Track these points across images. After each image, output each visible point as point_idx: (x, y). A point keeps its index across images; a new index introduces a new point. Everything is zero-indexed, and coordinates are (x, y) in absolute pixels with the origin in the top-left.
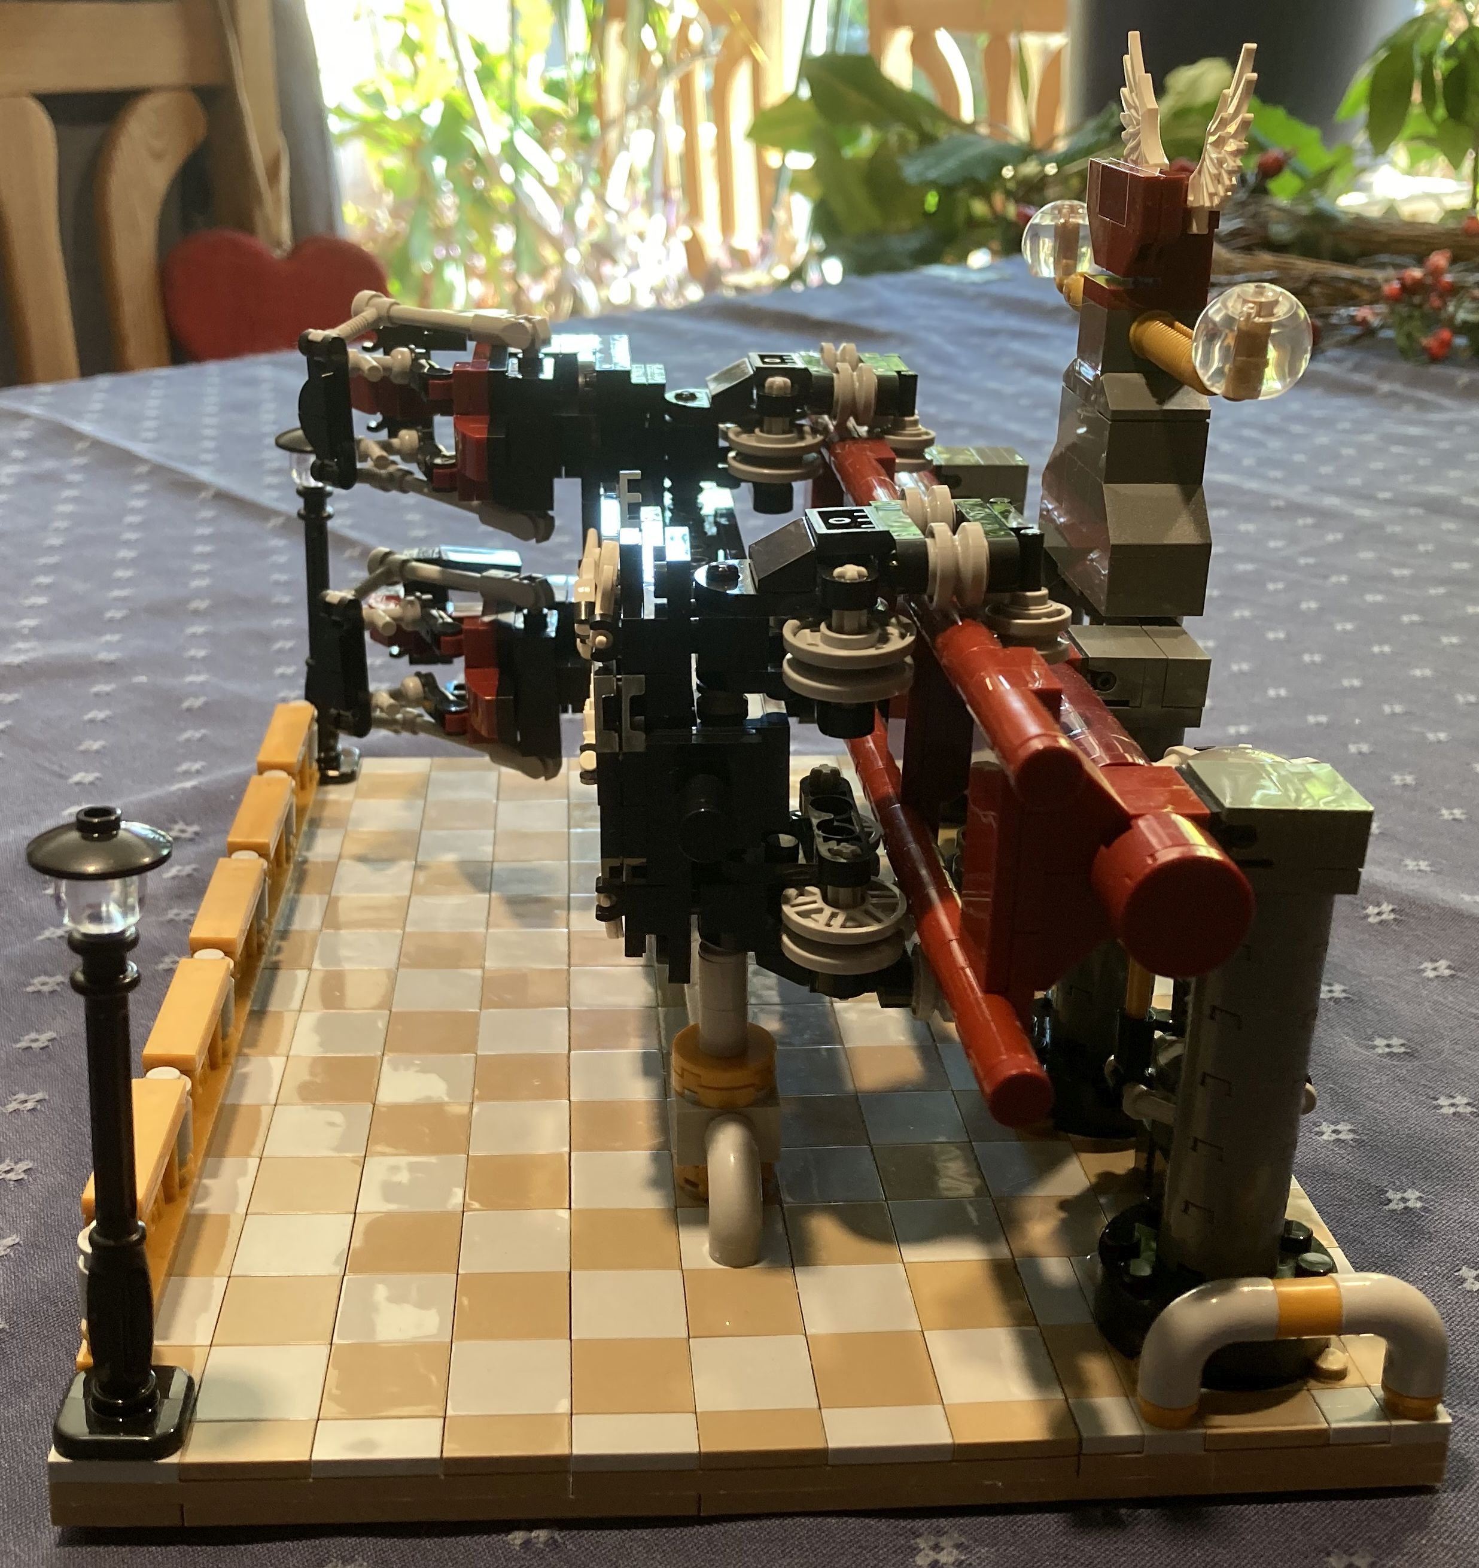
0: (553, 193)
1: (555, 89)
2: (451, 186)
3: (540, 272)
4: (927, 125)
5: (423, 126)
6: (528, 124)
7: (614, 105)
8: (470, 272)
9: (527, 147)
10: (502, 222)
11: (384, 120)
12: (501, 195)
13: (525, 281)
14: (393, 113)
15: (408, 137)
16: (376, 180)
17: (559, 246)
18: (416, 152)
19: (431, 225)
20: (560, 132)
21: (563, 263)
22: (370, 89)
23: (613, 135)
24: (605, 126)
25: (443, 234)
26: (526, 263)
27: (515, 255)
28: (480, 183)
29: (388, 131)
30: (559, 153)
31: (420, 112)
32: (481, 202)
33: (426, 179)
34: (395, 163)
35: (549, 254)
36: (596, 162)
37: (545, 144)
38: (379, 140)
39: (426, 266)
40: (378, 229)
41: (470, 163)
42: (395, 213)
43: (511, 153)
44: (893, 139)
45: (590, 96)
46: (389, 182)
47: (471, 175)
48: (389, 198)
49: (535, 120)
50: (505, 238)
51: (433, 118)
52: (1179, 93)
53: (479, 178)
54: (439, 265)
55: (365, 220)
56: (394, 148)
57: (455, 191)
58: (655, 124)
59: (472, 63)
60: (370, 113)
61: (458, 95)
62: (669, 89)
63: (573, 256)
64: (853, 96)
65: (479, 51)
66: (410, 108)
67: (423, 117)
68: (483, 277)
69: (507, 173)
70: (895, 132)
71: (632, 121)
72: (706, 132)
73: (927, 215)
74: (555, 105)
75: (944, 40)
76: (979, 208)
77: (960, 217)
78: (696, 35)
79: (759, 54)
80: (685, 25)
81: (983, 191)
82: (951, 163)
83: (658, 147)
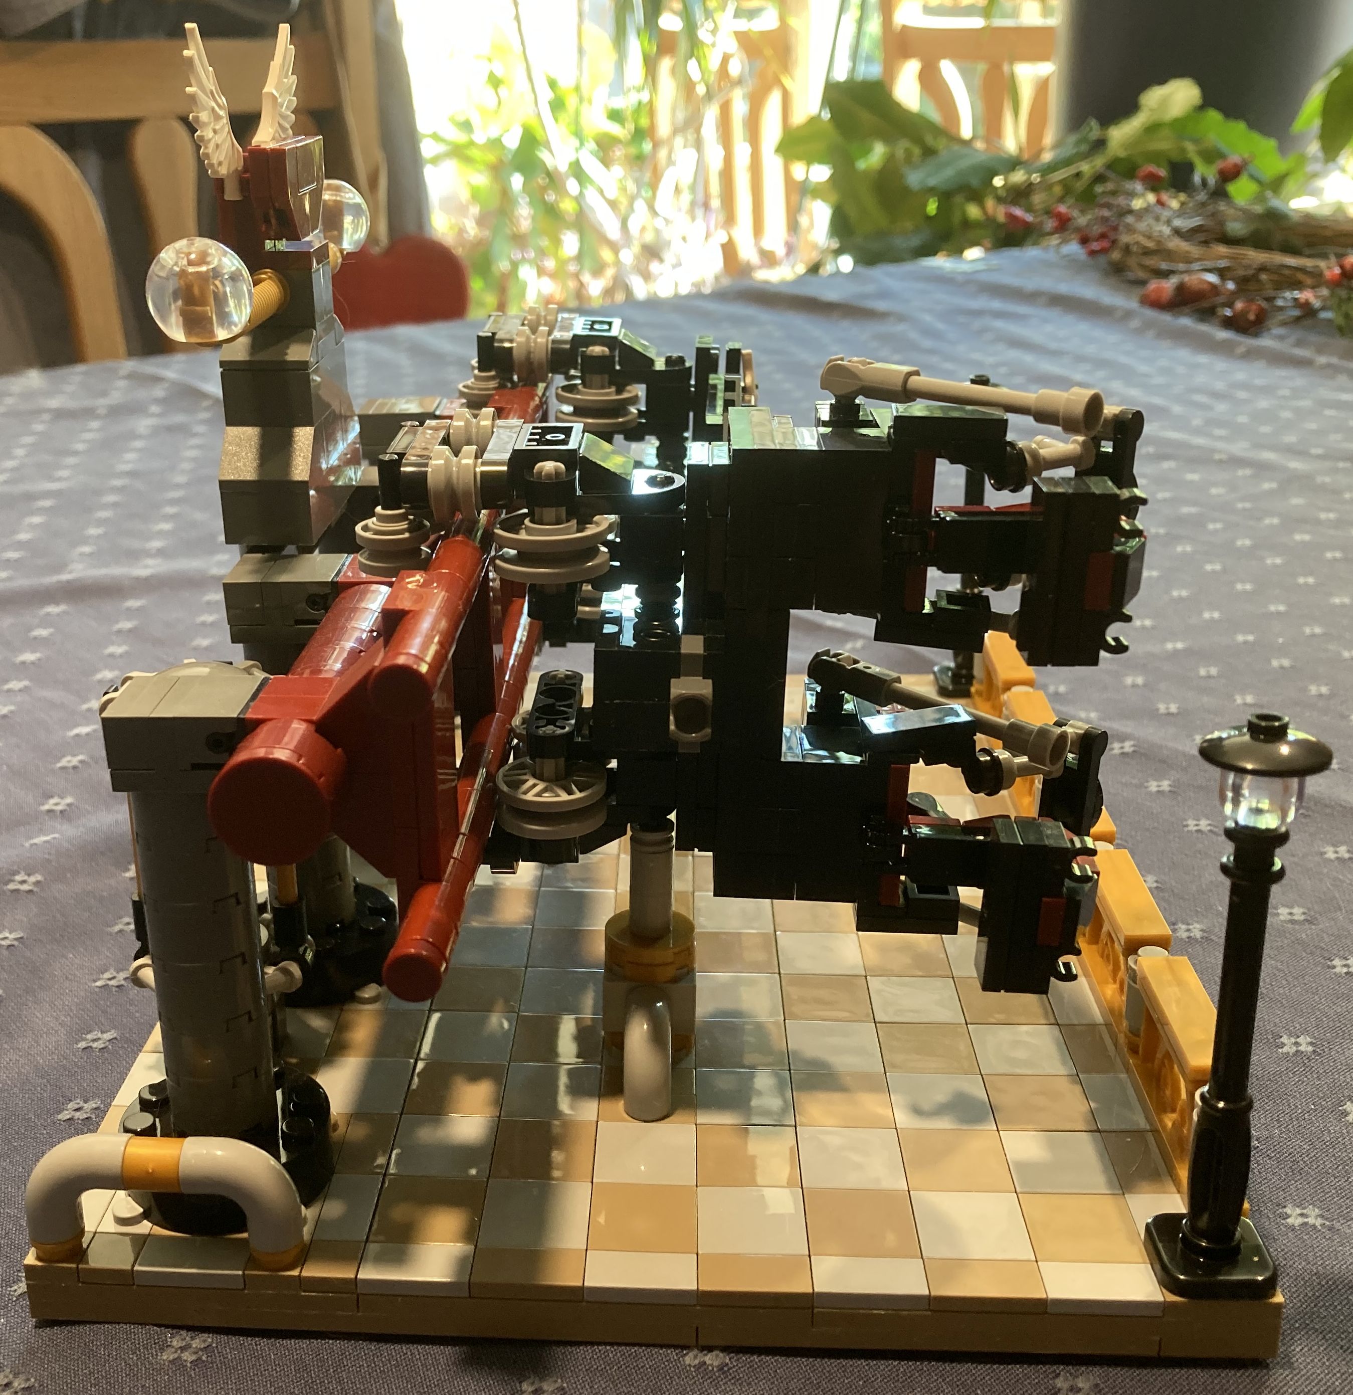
0: (613, 204)
1: (615, 116)
2: (528, 200)
3: (598, 270)
4: (929, 140)
5: (504, 147)
6: (592, 146)
7: (664, 129)
8: (541, 271)
9: (591, 165)
10: (568, 228)
11: (472, 143)
12: (568, 206)
13: (586, 278)
14: (480, 138)
15: (491, 158)
16: (465, 195)
17: (615, 248)
18: (499, 171)
19: (508, 231)
20: (619, 153)
21: (618, 263)
22: (462, 119)
23: (662, 154)
24: (656, 145)
25: (519, 240)
26: (587, 263)
27: (579, 258)
28: (551, 197)
29: (474, 153)
30: (618, 171)
31: (502, 136)
32: (551, 212)
33: (505, 193)
34: (482, 180)
35: (607, 255)
36: (647, 176)
37: (606, 162)
38: (468, 160)
39: (503, 265)
40: (465, 235)
41: (544, 178)
42: (481, 221)
43: (577, 171)
44: (900, 153)
45: (644, 122)
46: (475, 196)
47: (544, 189)
48: (475, 210)
49: (599, 143)
50: (570, 243)
51: (512, 142)
52: (1151, 110)
53: (550, 192)
54: (515, 265)
55: (456, 230)
56: (482, 168)
57: (531, 203)
58: (698, 145)
59: (546, 95)
60: (461, 138)
61: (534, 123)
62: (711, 114)
63: (628, 256)
64: (866, 117)
65: (553, 84)
66: (494, 135)
67: (504, 141)
68: (553, 276)
69: (572, 186)
70: (902, 146)
71: (679, 141)
72: (742, 151)
73: (928, 218)
74: (616, 130)
75: (948, 70)
76: (973, 211)
77: (956, 219)
78: (735, 68)
79: (786, 81)
80: (726, 59)
81: (976, 196)
82: (949, 173)
83: (700, 165)
